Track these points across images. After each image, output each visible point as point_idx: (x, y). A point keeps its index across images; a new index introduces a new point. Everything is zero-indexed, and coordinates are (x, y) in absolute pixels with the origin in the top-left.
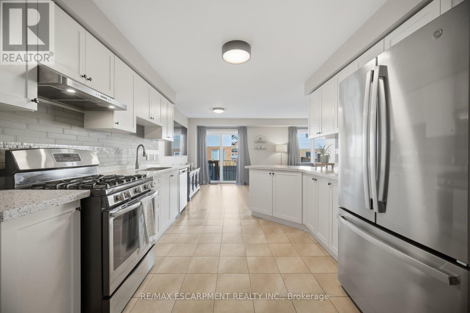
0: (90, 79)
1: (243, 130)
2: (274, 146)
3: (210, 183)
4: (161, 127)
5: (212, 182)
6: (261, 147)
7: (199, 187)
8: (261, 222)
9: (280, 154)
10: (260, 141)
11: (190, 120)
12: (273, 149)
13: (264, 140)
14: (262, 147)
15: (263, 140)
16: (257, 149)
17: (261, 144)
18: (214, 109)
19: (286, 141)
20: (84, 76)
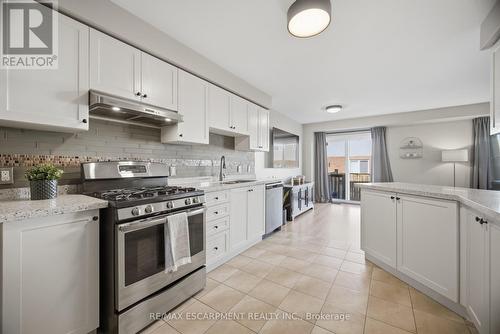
0: (145, 96)
1: (380, 132)
2: (440, 152)
3: (331, 201)
4: (248, 136)
5: (333, 200)
6: (411, 155)
7: (311, 205)
8: (376, 272)
9: (451, 165)
10: (411, 145)
11: (304, 126)
12: (438, 157)
13: (419, 144)
14: (415, 155)
15: (417, 143)
16: (405, 158)
17: (410, 151)
18: (327, 108)
19: (468, 142)
20: (138, 94)
